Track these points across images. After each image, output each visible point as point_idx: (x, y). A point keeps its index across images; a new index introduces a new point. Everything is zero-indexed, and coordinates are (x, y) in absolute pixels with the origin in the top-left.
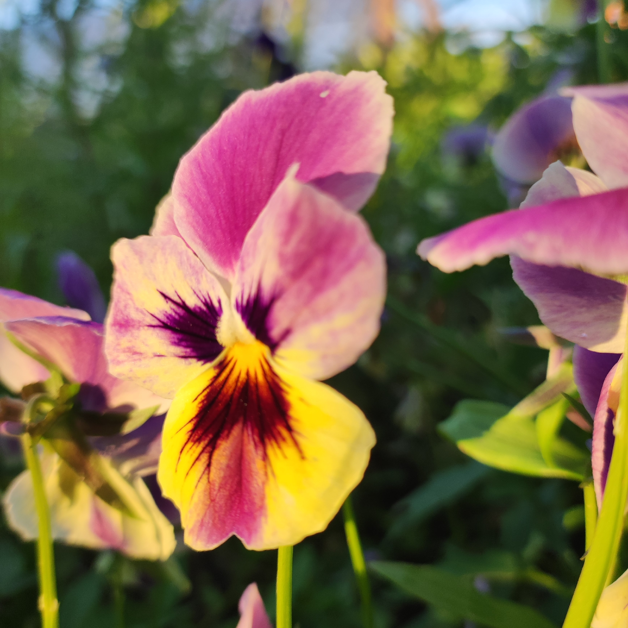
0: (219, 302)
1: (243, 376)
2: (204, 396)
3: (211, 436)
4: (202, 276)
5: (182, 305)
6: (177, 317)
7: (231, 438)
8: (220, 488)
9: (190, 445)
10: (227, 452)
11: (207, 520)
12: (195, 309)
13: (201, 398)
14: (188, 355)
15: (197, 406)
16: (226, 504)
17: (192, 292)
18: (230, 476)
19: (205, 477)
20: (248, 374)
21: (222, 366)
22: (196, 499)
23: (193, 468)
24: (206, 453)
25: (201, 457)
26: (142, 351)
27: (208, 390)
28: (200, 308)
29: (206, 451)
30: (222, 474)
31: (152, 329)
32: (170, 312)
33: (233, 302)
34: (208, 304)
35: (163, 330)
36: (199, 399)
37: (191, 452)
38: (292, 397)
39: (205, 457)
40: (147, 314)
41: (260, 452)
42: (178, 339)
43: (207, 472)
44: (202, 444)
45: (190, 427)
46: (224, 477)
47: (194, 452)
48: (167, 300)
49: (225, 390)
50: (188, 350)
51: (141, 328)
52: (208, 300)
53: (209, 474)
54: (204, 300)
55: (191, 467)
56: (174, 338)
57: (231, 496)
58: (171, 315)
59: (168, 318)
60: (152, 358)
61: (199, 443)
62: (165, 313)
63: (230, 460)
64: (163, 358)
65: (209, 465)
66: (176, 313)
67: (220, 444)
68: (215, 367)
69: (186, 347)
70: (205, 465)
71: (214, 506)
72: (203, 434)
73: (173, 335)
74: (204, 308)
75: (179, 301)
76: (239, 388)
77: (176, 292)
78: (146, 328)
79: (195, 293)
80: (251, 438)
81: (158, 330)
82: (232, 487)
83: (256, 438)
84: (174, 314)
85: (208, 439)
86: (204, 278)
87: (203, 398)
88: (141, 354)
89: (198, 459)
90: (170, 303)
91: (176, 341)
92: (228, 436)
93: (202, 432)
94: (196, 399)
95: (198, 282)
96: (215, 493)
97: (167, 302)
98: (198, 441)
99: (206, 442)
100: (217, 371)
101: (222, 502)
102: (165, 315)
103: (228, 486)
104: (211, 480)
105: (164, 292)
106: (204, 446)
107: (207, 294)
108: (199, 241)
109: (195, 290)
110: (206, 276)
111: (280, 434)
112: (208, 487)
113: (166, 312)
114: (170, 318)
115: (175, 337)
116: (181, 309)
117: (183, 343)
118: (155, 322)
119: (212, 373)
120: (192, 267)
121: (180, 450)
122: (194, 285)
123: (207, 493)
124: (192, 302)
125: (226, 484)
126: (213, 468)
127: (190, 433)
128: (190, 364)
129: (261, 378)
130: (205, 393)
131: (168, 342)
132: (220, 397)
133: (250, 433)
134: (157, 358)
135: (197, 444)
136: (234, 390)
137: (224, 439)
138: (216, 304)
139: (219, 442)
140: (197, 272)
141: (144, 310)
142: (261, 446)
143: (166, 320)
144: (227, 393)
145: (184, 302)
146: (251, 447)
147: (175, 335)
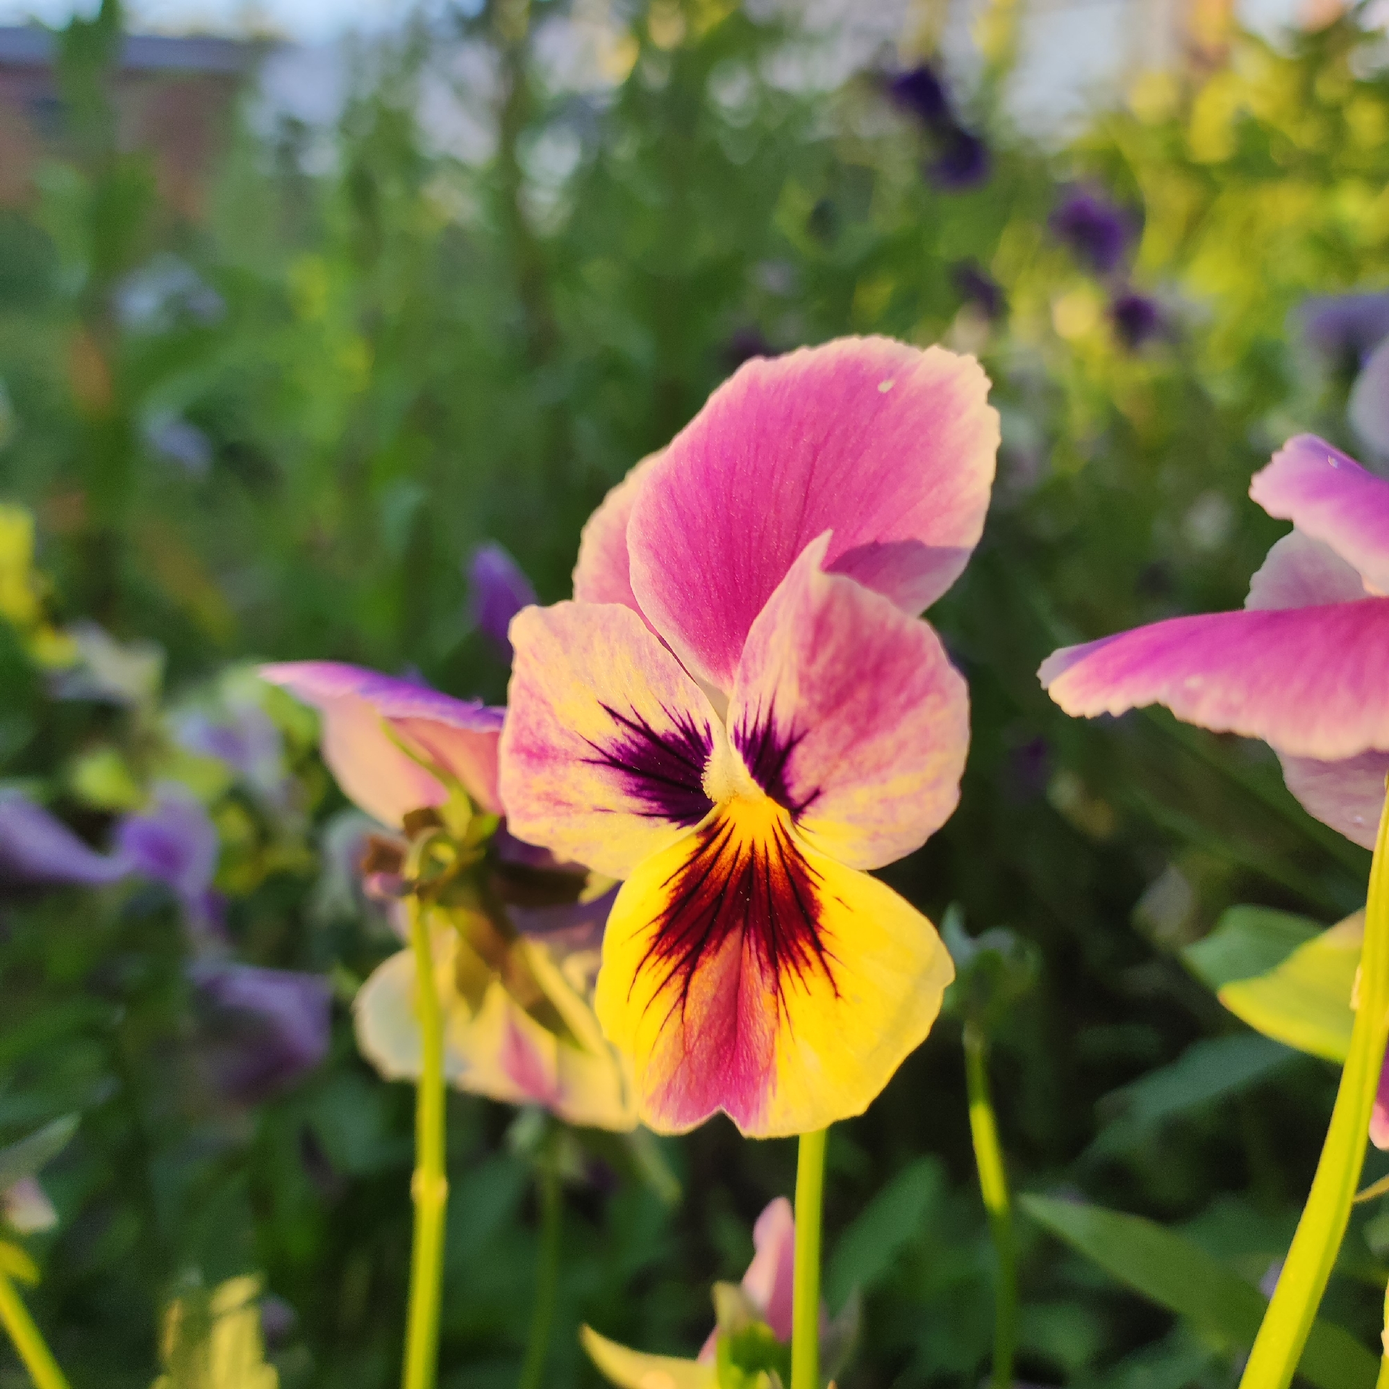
0: (708, 728)
1: (745, 851)
2: (679, 881)
3: (688, 947)
4: (677, 684)
5: (645, 730)
6: (634, 749)
7: (722, 952)
8: (700, 1033)
9: (653, 958)
10: (715, 976)
11: (677, 1083)
12: (665, 736)
13: (674, 884)
14: (653, 812)
15: (667, 896)
16: (710, 1060)
17: (660, 708)
18: (718, 1015)
19: (677, 1013)
20: (752, 848)
21: (711, 833)
22: (660, 1048)
23: (657, 996)
24: (681, 974)
25: (671, 980)
26: (572, 801)
27: (686, 871)
28: (674, 736)
29: (679, 971)
30: (705, 1011)
31: (590, 765)
32: (622, 740)
33: (731, 731)
34: (689, 732)
35: (612, 769)
36: (671, 885)
37: (655, 971)
38: (824, 895)
39: (677, 981)
40: (581, 740)
41: (769, 981)
42: (637, 785)
43: (680, 1006)
44: (674, 960)
45: (654, 929)
46: (709, 1016)
47: (660, 971)
48: (618, 720)
49: (714, 873)
50: (655, 805)
51: (570, 763)
52: (688, 723)
53: (684, 1007)
54: (681, 725)
55: (655, 995)
56: (630, 783)
57: (718, 1047)
58: (623, 745)
59: (618, 750)
60: (590, 812)
61: (669, 957)
62: (613, 741)
63: (718, 989)
64: (610, 815)
65: (684, 995)
66: (633, 742)
67: (703, 962)
68: (699, 834)
69: (650, 799)
70: (677, 995)
71: (690, 1062)
72: (675, 944)
73: (627, 779)
74: (682, 737)
75: (638, 722)
76: (738, 871)
77: (632, 707)
78: (581, 763)
79: (666, 710)
80: (754, 956)
81: (600, 769)
82: (720, 1033)
83: (763, 957)
84: (629, 744)
85: (684, 951)
86: (681, 687)
87: (678, 884)
88: (569, 805)
89: (665, 983)
90: (621, 724)
91: (634, 789)
92: (717, 949)
93: (673, 940)
94: (665, 884)
95: (672, 693)
96: (692, 1041)
97: (617, 724)
98: (668, 953)
99: (681, 956)
100: (702, 840)
101: (703, 1057)
102: (613, 745)
103: (715, 1032)
104: (685, 1019)
105: (611, 706)
106: (677, 963)
107: (686, 714)
108: (673, 624)
109: (665, 708)
110: (685, 683)
111: (803, 953)
112: (682, 1030)
113: (616, 740)
114: (623, 751)
115: (631, 781)
116: (641, 737)
117: (646, 793)
118: (596, 755)
119: (695, 843)
120: (661, 667)
121: (636, 966)
122: (664, 698)
123: (680, 1039)
124: (660, 725)
125: (711, 1026)
126: (689, 1000)
127: (654, 940)
128: (657, 826)
129: (774, 858)
130: (681, 875)
131: (618, 790)
132: (706, 883)
133: (754, 947)
134: (599, 814)
135: (665, 958)
136: (730, 873)
137: (709, 953)
138: (702, 732)
139: (702, 958)
140: (669, 676)
141: (575, 734)
142: (770, 970)
143: (615, 754)
144: (717, 878)
145: (646, 725)
146: (754, 970)
147: (631, 780)
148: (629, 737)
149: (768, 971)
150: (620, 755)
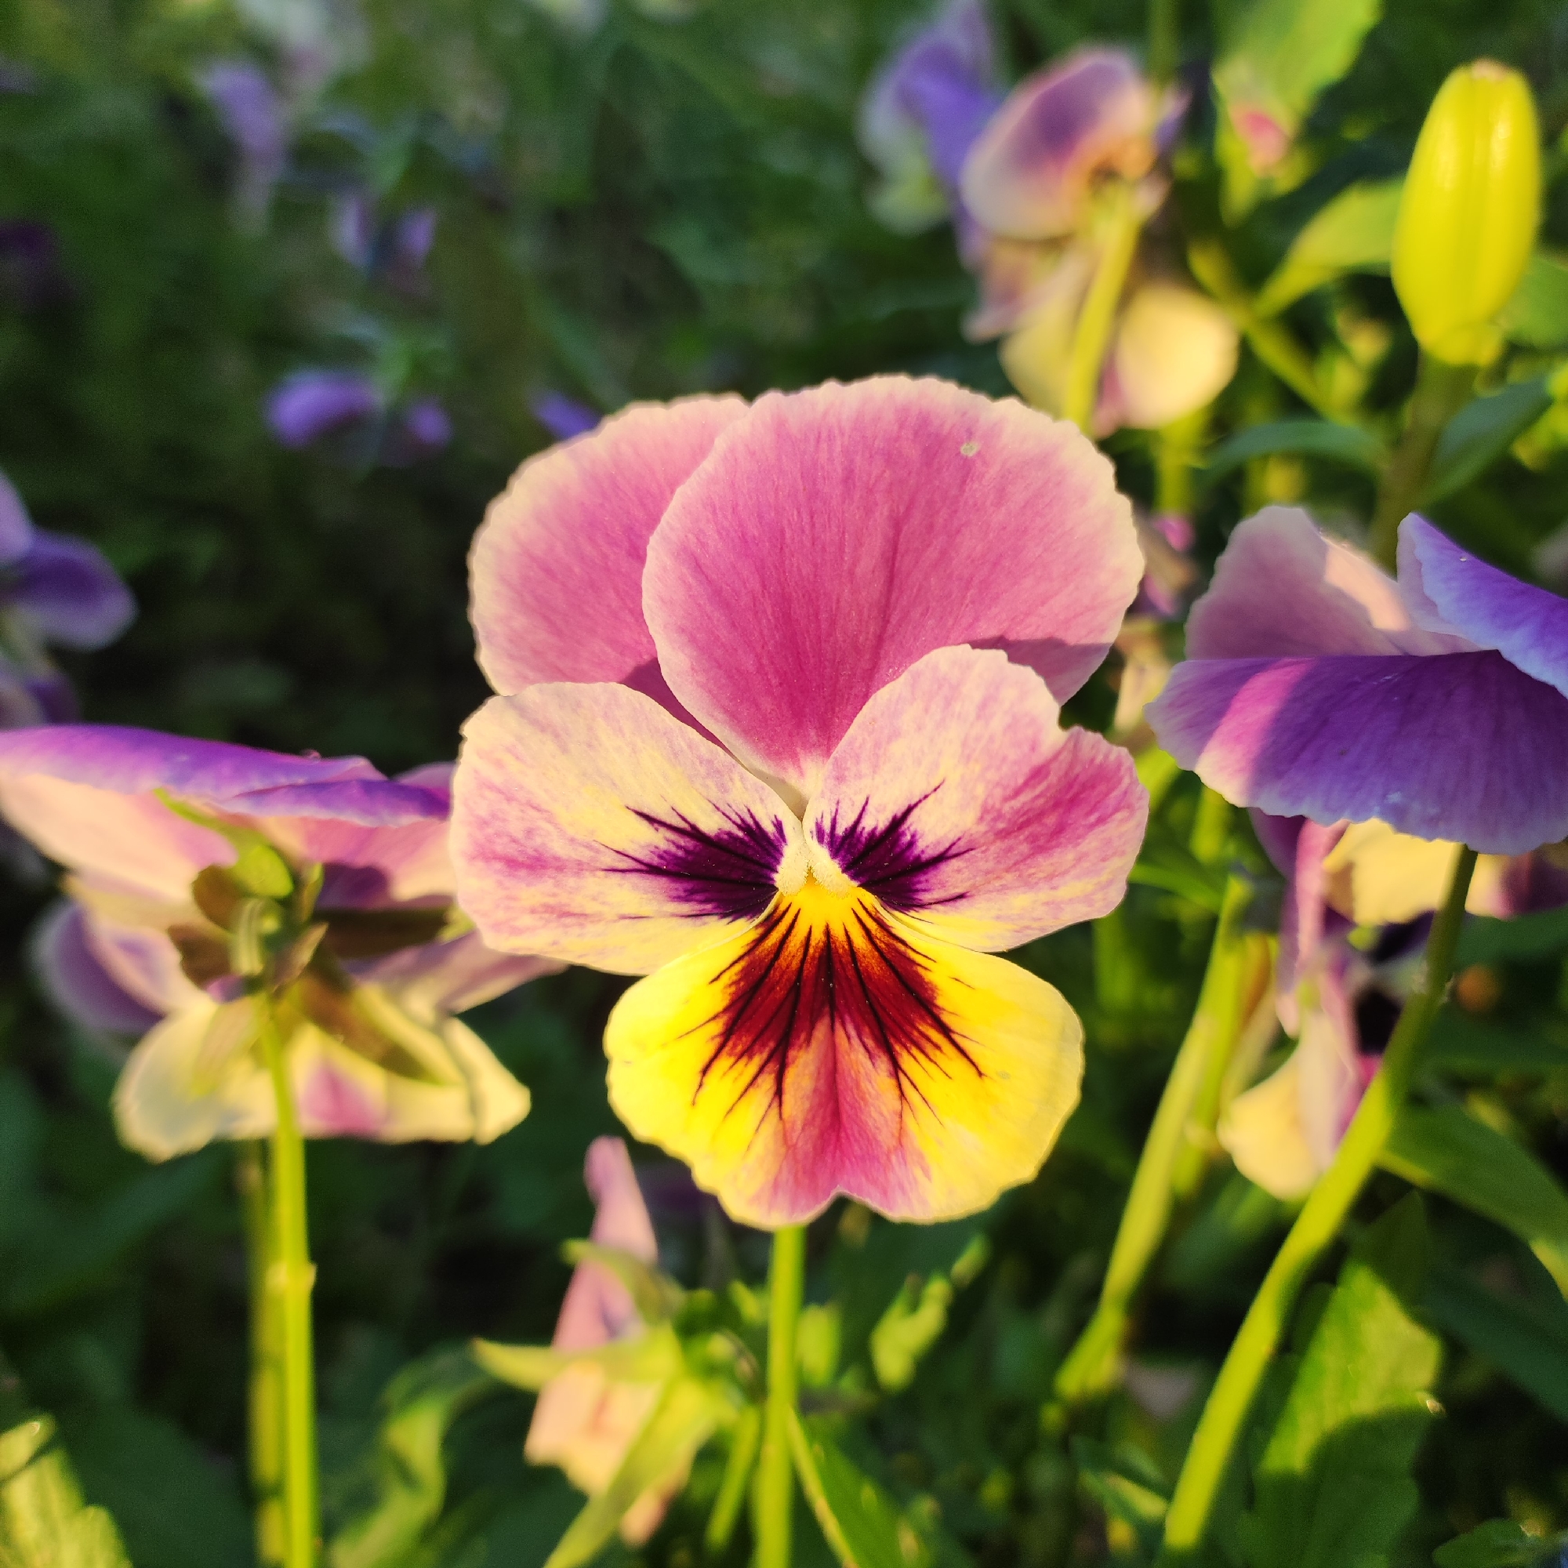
0: (779, 825)
1: (818, 937)
2: (736, 974)
3: (772, 1044)
4: (731, 780)
5: (694, 832)
6: (680, 853)
7: (814, 1044)
8: (804, 1125)
9: (724, 1062)
10: (812, 1068)
11: (785, 1175)
12: (717, 836)
14: (703, 912)
15: (724, 991)
16: (815, 1146)
17: (711, 806)
18: (820, 1105)
19: (774, 1111)
20: (827, 932)
21: (770, 924)
22: (759, 1148)
23: (743, 1099)
24: (770, 1073)
25: (760, 1080)
26: (588, 911)
27: (743, 963)
28: (729, 834)
29: (767, 1069)
30: (807, 1105)
31: (618, 874)
32: (664, 845)
33: (809, 824)
34: (752, 830)
35: (650, 877)
36: (726, 979)
37: (734, 1073)
38: (937, 976)
39: (767, 1082)
40: (603, 849)
41: (883, 1064)
42: (685, 890)
43: (775, 1104)
44: (757, 1060)
45: (717, 1027)
46: (811, 1109)
47: (741, 1074)
48: (656, 825)
49: (782, 962)
50: (705, 905)
51: (587, 874)
52: (750, 821)
53: (780, 1105)
54: (739, 821)
55: (739, 1099)
56: (677, 889)
57: (822, 1134)
58: (665, 852)
59: (660, 857)
60: (615, 921)
61: (751, 1058)
62: (653, 849)
63: (816, 1081)
64: (643, 921)
65: (779, 1093)
66: (679, 847)
67: (795, 1058)
68: (756, 926)
69: (701, 902)
70: (770, 1094)
71: (794, 1155)
72: (754, 1042)
73: (673, 885)
74: (740, 834)
75: (682, 825)
76: (813, 958)
77: (673, 809)
78: (603, 873)
79: (718, 809)
80: (855, 1041)
81: (634, 878)
82: (824, 1119)
83: (870, 1043)
84: (673, 849)
85: (766, 1049)
86: (737, 783)
87: (735, 978)
88: (584, 915)
89: (753, 1082)
90: (662, 830)
91: (682, 894)
92: (808, 1041)
93: (750, 1039)
94: (715, 981)
95: (724, 789)
96: (795, 1135)
97: (657, 830)
98: (748, 1053)
99: (765, 1055)
100: (760, 930)
101: (809, 1147)
102: (653, 852)
103: (818, 1121)
104: (785, 1115)
105: (646, 811)
106: (762, 1062)
107: (746, 810)
108: (721, 716)
109: (718, 805)
110: (742, 778)
111: (929, 1039)
112: (781, 1127)
113: (656, 847)
114: (667, 857)
115: (679, 887)
116: (689, 840)
117: (698, 897)
118: (626, 864)
119: (754, 935)
122: (714, 794)
123: (779, 1137)
124: (711, 824)
125: (814, 1118)
126: (788, 1098)
127: (718, 1040)
128: (705, 924)
129: (860, 941)
130: (738, 967)
131: (660, 896)
132: (775, 974)
133: (853, 1033)
134: (627, 921)
135: (744, 1060)
136: (803, 961)
137: (800, 1047)
138: (769, 828)
139: (792, 1053)
140: (718, 772)
141: (593, 843)
142: (881, 1054)
143: (656, 861)
144: (787, 967)
145: (693, 827)
146: (861, 1056)
147: (677, 885)
148: (674, 843)
149: (880, 1057)
150: (662, 861)
